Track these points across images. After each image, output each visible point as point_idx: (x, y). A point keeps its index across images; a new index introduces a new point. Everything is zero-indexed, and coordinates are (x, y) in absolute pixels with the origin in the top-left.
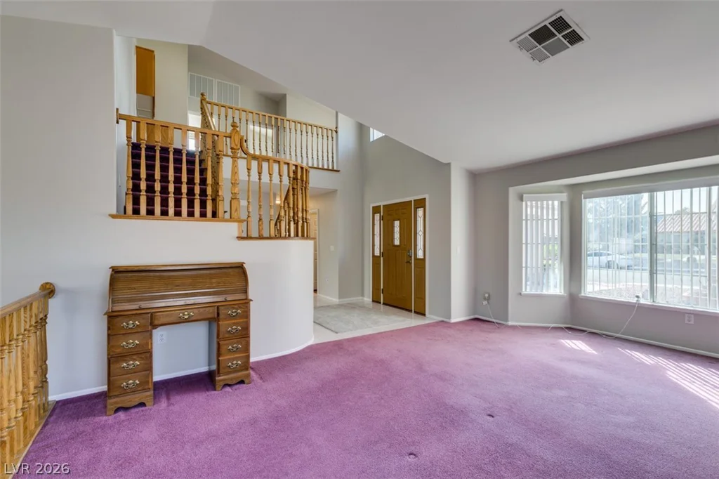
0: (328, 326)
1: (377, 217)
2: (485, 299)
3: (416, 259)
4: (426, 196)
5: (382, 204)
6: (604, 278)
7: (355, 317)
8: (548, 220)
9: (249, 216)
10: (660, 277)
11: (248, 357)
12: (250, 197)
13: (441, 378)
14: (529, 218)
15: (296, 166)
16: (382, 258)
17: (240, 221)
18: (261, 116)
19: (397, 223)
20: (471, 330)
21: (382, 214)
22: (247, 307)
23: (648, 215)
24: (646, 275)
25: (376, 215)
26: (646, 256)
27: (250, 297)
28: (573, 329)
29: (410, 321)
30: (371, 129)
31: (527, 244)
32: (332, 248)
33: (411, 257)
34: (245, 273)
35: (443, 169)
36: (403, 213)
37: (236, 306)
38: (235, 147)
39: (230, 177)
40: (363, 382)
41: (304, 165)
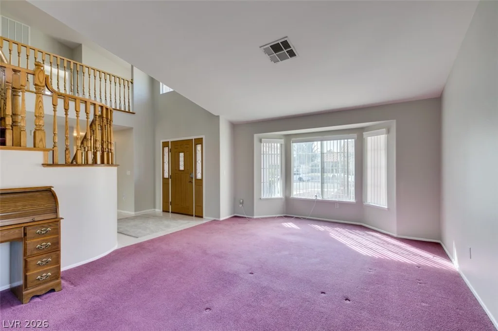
0: (128, 233)
1: (166, 149)
2: (241, 203)
3: (196, 179)
4: (203, 137)
5: (170, 140)
6: (301, 187)
7: (151, 224)
8: (275, 154)
9: (55, 146)
10: (325, 185)
11: (59, 268)
12: (56, 130)
13: (219, 256)
14: (265, 153)
15: (102, 107)
16: (170, 179)
17: (44, 150)
18: (52, 57)
19: (182, 155)
20: (233, 224)
21: (170, 148)
22: (57, 225)
23: (320, 153)
24: (320, 185)
25: (165, 148)
26: (320, 174)
27: (61, 215)
28: (287, 217)
29: (192, 223)
30: (161, 84)
31: (264, 168)
32: (128, 173)
33: (192, 178)
34: (54, 196)
35: (214, 119)
36: (187, 148)
37: (45, 225)
38: (39, 84)
39: (34, 111)
40: (165, 269)
41: (108, 106)
